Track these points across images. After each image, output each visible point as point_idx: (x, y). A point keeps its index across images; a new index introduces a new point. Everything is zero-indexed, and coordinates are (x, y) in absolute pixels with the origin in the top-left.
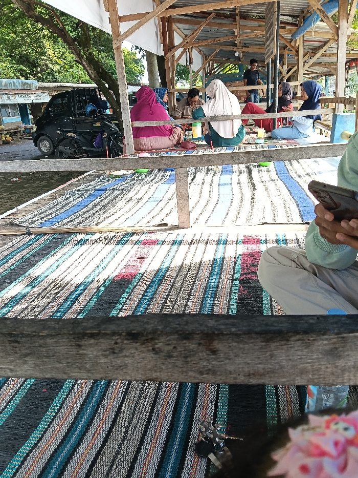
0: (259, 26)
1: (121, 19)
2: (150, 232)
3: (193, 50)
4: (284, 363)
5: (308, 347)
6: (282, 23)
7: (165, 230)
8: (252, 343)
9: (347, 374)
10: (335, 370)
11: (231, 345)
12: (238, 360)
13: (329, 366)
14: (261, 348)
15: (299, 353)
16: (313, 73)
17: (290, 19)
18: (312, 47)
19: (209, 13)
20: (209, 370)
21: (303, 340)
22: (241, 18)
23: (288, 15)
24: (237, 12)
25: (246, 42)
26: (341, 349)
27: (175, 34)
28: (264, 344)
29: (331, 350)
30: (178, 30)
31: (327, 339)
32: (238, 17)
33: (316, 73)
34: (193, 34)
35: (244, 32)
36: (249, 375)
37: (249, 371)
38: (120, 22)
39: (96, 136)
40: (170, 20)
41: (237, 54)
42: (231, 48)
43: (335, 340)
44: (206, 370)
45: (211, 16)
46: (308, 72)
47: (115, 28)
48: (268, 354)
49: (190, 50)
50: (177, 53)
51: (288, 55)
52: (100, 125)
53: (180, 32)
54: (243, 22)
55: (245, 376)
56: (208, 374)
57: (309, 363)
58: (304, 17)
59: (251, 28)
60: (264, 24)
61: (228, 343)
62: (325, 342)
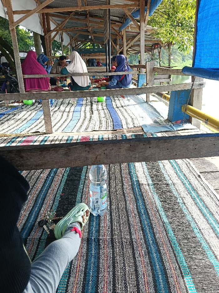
0: (101, 22)
1: (15, 12)
2: (29, 136)
3: (64, 33)
4: (49, 160)
5: (57, 153)
6: (112, 20)
7: (38, 135)
8: (36, 152)
9: (73, 162)
10: (68, 161)
11: (28, 154)
12: (32, 160)
13: (65, 160)
14: (40, 154)
15: (54, 155)
16: (135, 50)
17: (117, 19)
18: (133, 36)
19: (71, 12)
20: (21, 165)
21: (55, 150)
22: (90, 16)
23: (117, 17)
24: (88, 13)
25: (94, 30)
26: (69, 153)
27: (51, 22)
28: (40, 152)
29: (65, 153)
30: (53, 21)
31: (63, 149)
32: (88, 16)
33: (137, 51)
34: (62, 23)
35: (93, 25)
36: (37, 166)
37: (36, 164)
38: (14, 14)
39: (2, 84)
40: (48, 15)
41: (90, 37)
42: (86, 34)
43: (66, 149)
44: (20, 165)
45: (72, 14)
46: (132, 50)
47: (11, 18)
48: (43, 156)
49: (62, 34)
50: (53, 34)
51: (119, 39)
52: (4, 77)
53: (54, 22)
54: (91, 19)
55: (35, 166)
56: (20, 167)
57: (58, 159)
58: (125, 18)
59: (96, 22)
60: (103, 20)
61: (27, 153)
62: (63, 150)
